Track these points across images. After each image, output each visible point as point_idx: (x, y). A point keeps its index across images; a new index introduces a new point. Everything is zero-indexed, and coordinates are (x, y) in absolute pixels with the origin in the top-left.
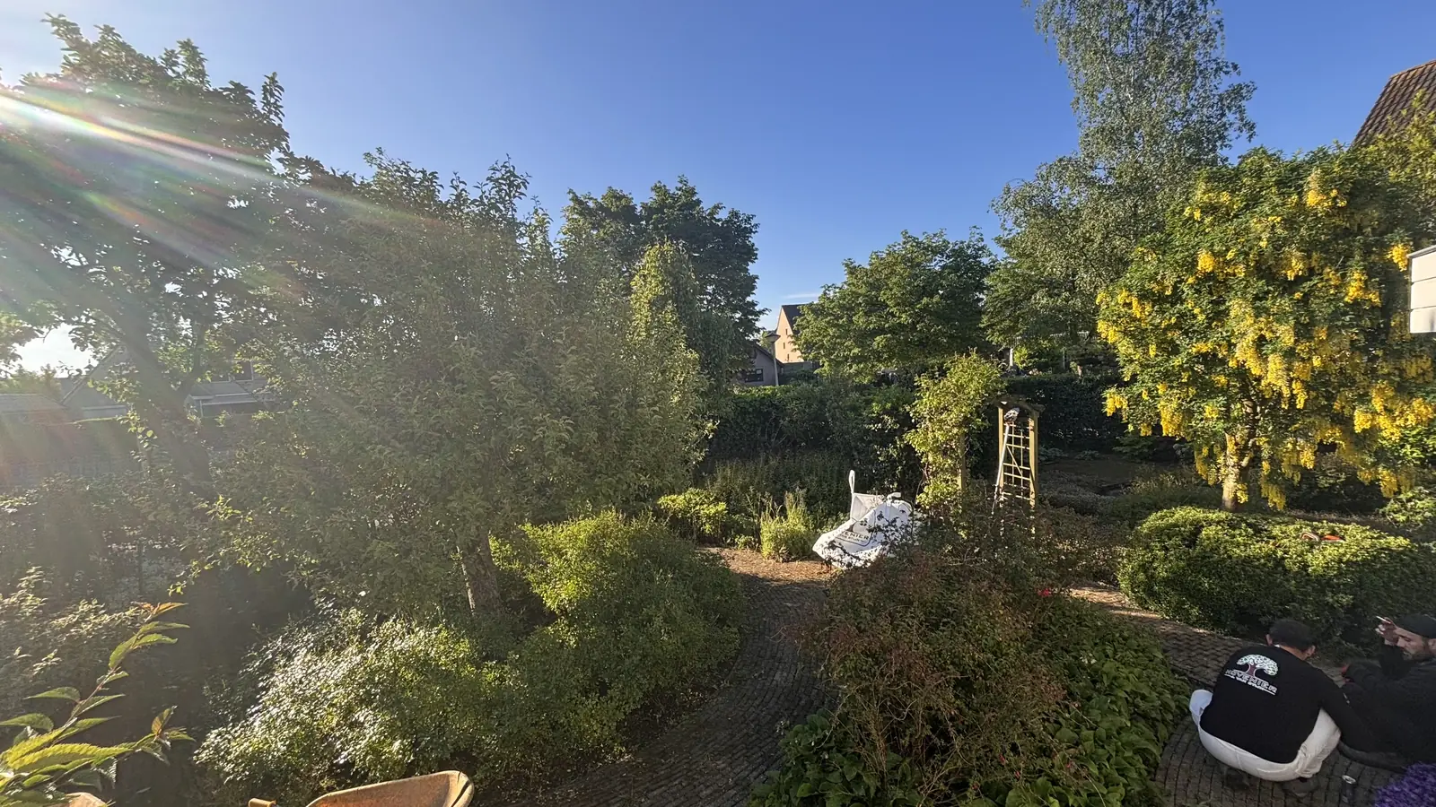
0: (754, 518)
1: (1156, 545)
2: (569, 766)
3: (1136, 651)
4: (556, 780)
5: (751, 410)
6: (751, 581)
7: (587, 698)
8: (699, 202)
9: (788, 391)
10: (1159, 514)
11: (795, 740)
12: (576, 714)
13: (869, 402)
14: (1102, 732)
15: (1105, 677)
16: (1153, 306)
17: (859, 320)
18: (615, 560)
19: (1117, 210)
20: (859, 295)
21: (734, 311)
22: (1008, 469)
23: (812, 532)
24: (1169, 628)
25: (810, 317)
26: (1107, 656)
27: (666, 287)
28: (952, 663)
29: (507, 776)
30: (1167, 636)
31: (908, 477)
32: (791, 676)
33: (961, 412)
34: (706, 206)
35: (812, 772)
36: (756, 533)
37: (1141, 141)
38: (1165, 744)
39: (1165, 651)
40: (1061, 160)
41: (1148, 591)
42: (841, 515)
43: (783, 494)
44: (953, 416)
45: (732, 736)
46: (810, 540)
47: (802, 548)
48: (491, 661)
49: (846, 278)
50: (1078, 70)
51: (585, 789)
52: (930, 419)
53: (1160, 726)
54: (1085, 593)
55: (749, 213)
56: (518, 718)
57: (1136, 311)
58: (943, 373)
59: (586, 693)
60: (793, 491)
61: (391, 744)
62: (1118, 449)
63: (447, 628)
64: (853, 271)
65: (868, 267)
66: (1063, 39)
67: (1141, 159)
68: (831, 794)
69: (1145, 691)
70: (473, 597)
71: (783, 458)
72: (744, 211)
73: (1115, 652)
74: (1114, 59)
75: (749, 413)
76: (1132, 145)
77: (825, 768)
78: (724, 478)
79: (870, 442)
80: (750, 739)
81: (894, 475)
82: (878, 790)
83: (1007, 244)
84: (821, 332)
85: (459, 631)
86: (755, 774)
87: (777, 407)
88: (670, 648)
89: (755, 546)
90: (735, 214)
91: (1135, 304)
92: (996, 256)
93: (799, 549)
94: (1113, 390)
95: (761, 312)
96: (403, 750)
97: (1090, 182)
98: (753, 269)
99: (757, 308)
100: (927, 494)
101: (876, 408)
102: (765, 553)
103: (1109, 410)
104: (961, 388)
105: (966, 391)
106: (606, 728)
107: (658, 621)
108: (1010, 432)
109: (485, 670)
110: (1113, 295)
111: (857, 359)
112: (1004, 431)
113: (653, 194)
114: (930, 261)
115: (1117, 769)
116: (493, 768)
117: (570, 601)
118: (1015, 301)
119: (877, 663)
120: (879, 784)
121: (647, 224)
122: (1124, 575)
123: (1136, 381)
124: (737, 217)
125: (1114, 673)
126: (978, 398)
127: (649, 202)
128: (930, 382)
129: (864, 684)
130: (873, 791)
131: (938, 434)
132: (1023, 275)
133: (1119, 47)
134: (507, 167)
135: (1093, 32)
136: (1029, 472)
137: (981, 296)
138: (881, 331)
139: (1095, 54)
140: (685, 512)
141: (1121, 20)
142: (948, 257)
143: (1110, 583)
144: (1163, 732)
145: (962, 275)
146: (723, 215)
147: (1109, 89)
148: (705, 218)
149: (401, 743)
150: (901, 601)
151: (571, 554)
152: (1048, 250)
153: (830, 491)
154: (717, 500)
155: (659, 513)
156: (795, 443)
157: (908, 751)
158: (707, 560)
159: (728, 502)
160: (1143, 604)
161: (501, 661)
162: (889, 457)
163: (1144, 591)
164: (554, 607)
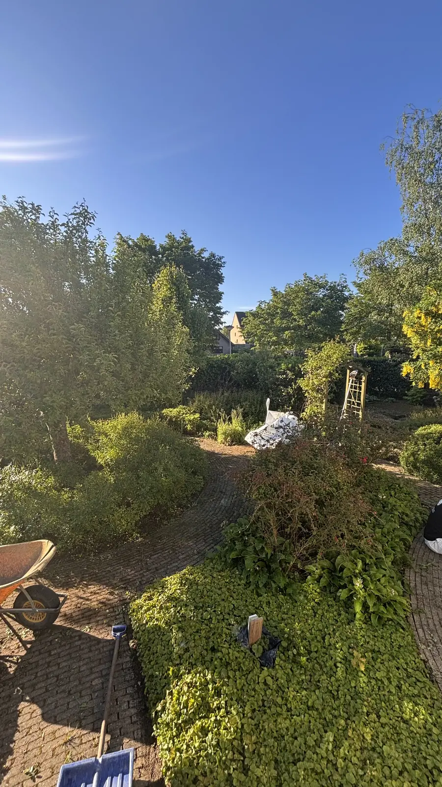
0: (214, 422)
1: (420, 442)
2: (108, 543)
3: (405, 494)
4: (102, 549)
5: (216, 366)
6: (211, 454)
7: (120, 508)
8: (193, 247)
9: (236, 356)
10: (424, 427)
11: (230, 531)
12: (113, 516)
13: (279, 364)
14: (385, 530)
15: (389, 506)
16: (432, 319)
17: (277, 322)
18: (137, 440)
19: (418, 270)
20: (277, 308)
21: (209, 311)
22: (349, 402)
23: (245, 431)
24: (422, 485)
25: (251, 318)
26: (391, 496)
27: (172, 292)
28: (315, 492)
29: (74, 547)
30: (421, 488)
31: (297, 403)
32: (229, 501)
33: (328, 369)
34: (197, 249)
35: (238, 546)
36: (215, 430)
37: (434, 233)
38: (415, 537)
39: (419, 495)
40: (391, 240)
41: (414, 467)
42: (261, 423)
43: (231, 411)
44: (324, 371)
45: (197, 529)
46: (244, 435)
47: (239, 439)
48: (67, 488)
49: (271, 297)
50: (405, 190)
51: (117, 554)
52: (311, 373)
53: (413, 529)
54: (383, 466)
55: (221, 255)
56: (81, 516)
57: (423, 321)
58: (320, 349)
59: (119, 506)
60: (236, 409)
61: (9, 528)
62: (406, 397)
63: (41, 470)
64: (275, 294)
65: (284, 293)
66: (400, 171)
67: (433, 243)
68: (248, 557)
69: (408, 512)
70: (56, 455)
71: (232, 392)
72: (218, 253)
73: (395, 494)
74: (425, 185)
75: (215, 367)
76: (430, 235)
77: (245, 544)
78: (199, 401)
79: (279, 385)
80: (207, 532)
81: (290, 403)
82: (272, 555)
83: (359, 286)
84: (256, 327)
85: (49, 472)
86: (208, 548)
87: (230, 365)
88: (166, 484)
89: (214, 437)
90: (213, 255)
91: (423, 317)
92: (352, 292)
93: (237, 439)
94: (407, 363)
95: (224, 313)
96: (16, 531)
97: (405, 253)
98: (221, 288)
99: (222, 311)
100: (307, 413)
101: (283, 366)
102: (219, 441)
103: (404, 374)
104: (329, 357)
105: (332, 359)
106: (129, 524)
107: (160, 470)
108: (352, 383)
109: (63, 493)
110: (412, 312)
111: (275, 343)
112: (349, 382)
113: (167, 240)
114: (318, 291)
115: (391, 547)
116: (66, 542)
117: (111, 460)
118: (360, 318)
119: (276, 490)
120: (273, 552)
121: (163, 257)
122: (403, 458)
123: (419, 358)
124: (214, 257)
125: (394, 503)
126: (337, 362)
127: (164, 243)
128: (313, 353)
129: (269, 501)
130: (269, 556)
131: (315, 381)
132: (366, 303)
133: (428, 179)
134: (83, 206)
135: (416, 168)
136: (360, 404)
137: (343, 313)
138: (288, 328)
139: (415, 181)
140: (177, 418)
141: (431, 163)
142: (327, 290)
143: (396, 462)
144: (414, 531)
145: (334, 301)
146: (206, 255)
147: (420, 202)
148: (196, 256)
149: (15, 527)
150: (290, 461)
151: (113, 436)
152: (380, 289)
153: (256, 410)
154: (195, 412)
155: (162, 417)
156: (239, 385)
157: (288, 536)
158: (188, 442)
159: (201, 414)
160: (410, 472)
161: (72, 488)
162: (288, 393)
163: (412, 466)
164: (102, 463)
